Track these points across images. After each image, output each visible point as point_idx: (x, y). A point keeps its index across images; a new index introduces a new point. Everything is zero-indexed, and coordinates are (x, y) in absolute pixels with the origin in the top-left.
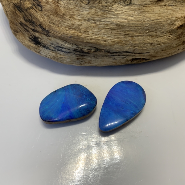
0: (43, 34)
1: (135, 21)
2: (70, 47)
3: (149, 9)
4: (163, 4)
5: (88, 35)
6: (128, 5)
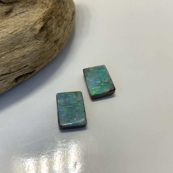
3: (1, 24)
4: (13, 14)
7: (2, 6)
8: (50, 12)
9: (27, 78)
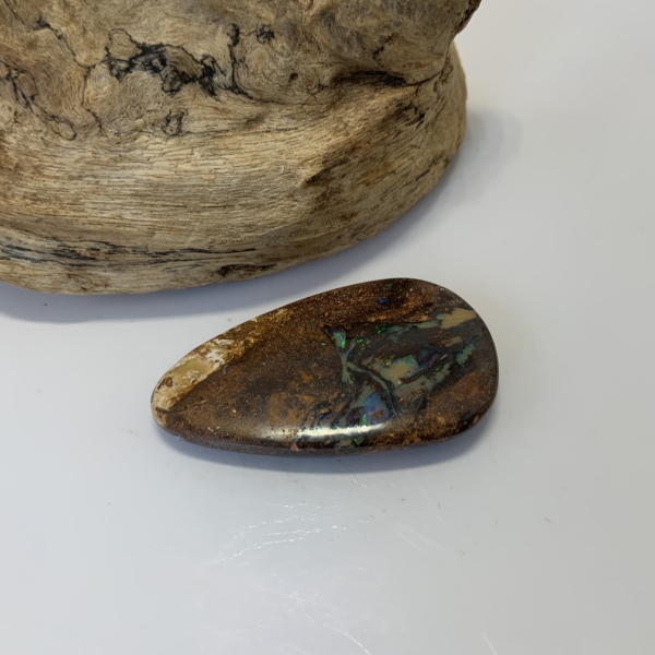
1: (197, 172)
2: (43, 247)
3: (228, 141)
4: (262, 127)
5: (82, 214)
6: (174, 135)
7: (244, 102)
8: (349, 147)
9: (253, 276)
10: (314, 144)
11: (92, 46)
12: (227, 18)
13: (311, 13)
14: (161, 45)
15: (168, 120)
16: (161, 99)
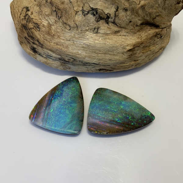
0: (39, 46)
1: (100, 44)
2: (56, 57)
3: (109, 36)
4: (119, 34)
5: (68, 50)
6: (96, 33)
7: (116, 27)
8: (141, 43)
9: (107, 72)
10: (132, 41)
11: (79, 6)
12: (116, 4)
13: (139, 6)
14: (97, 9)
15: (95, 29)
16: (94, 23)
